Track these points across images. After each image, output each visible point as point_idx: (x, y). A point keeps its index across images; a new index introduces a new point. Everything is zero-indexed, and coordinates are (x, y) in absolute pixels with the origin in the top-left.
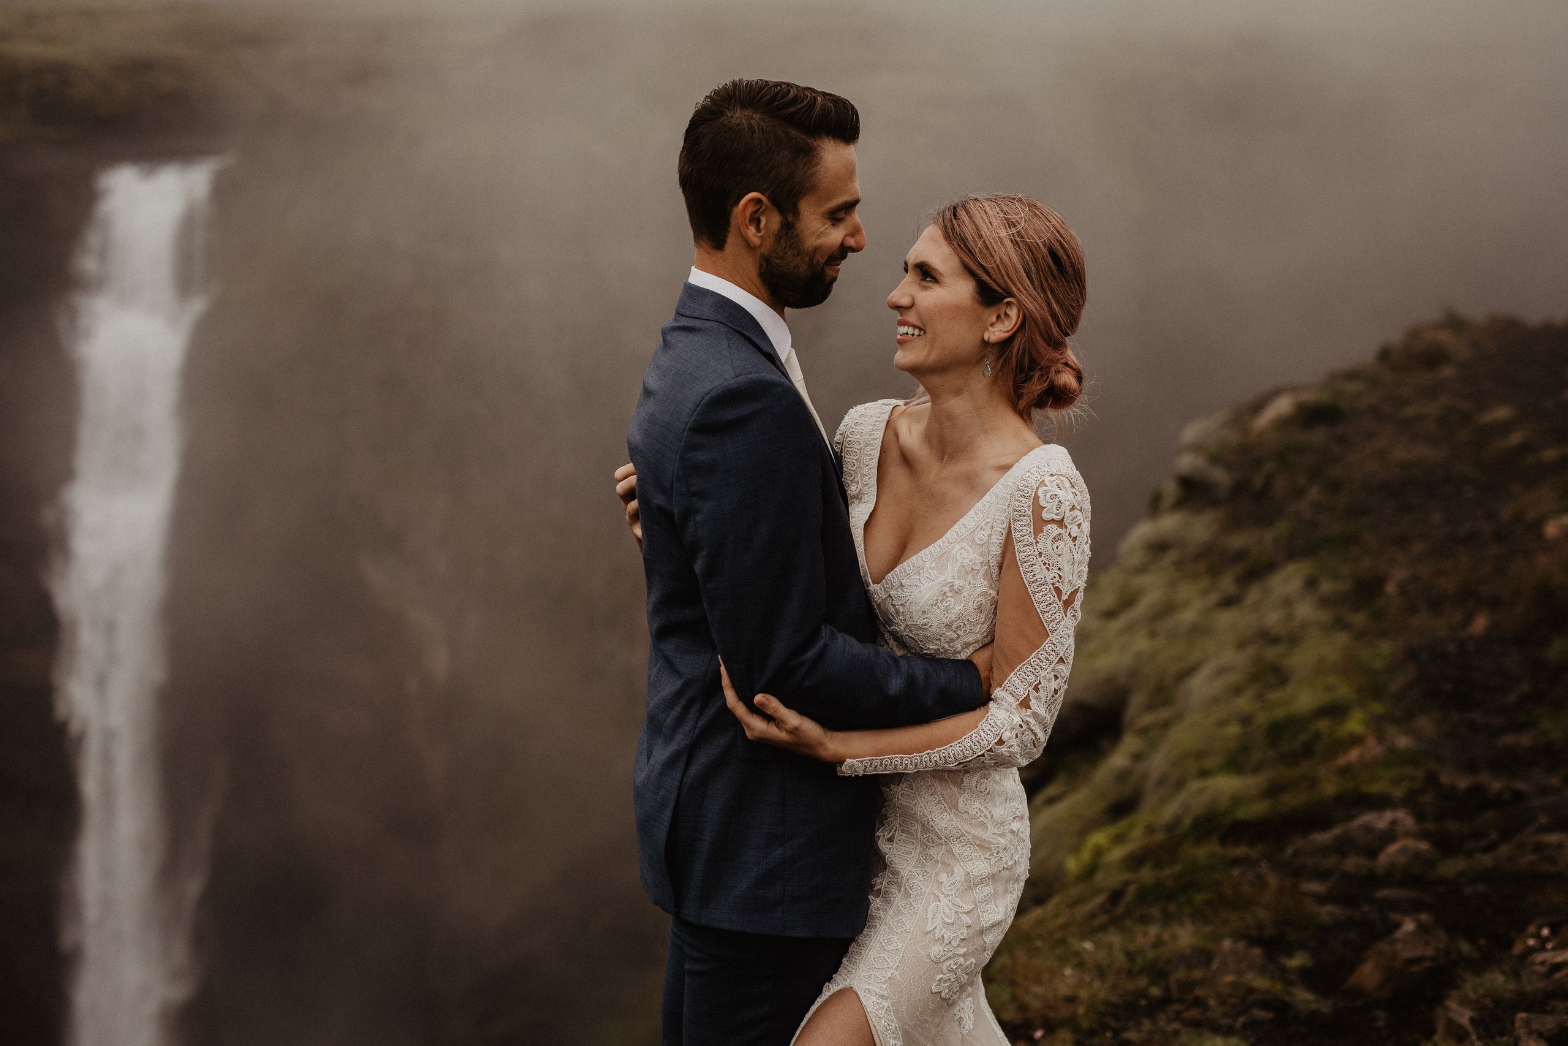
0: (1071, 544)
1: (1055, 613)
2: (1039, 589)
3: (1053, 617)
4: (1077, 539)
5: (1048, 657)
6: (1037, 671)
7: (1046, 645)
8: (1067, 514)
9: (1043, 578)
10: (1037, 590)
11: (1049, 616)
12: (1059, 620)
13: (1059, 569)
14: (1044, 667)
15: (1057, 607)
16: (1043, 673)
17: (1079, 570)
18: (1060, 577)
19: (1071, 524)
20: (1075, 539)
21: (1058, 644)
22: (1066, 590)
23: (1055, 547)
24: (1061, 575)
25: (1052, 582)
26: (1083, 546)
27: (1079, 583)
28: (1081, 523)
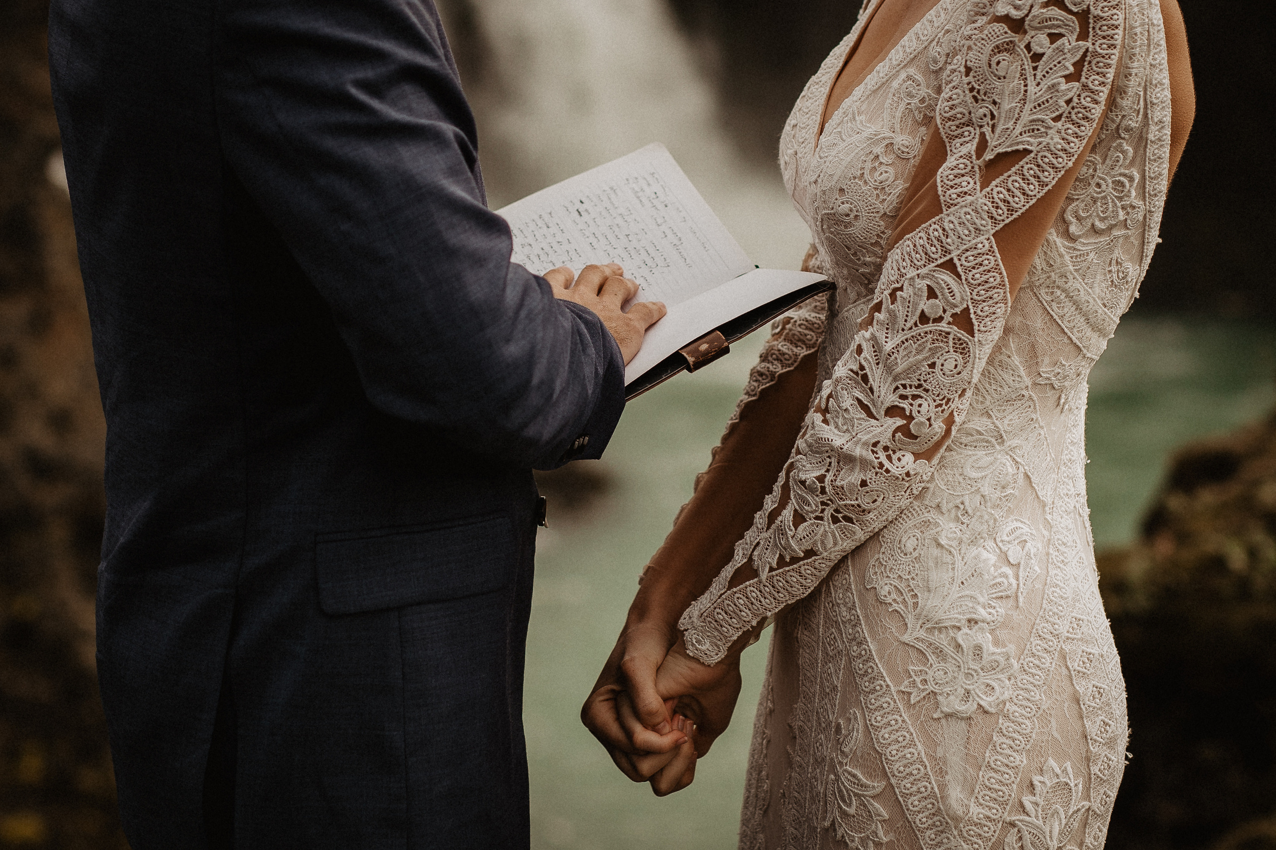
0: (1028, 65)
1: (963, 176)
2: (960, 131)
3: (957, 181)
4: (1044, 59)
5: (928, 246)
6: (904, 264)
7: (932, 227)
8: (1035, 11)
9: (967, 114)
10: (955, 133)
11: (951, 177)
12: (965, 189)
13: (995, 103)
14: (916, 262)
15: (969, 168)
16: (912, 273)
17: (1035, 117)
18: (993, 117)
19: (1036, 29)
20: (1037, 57)
21: (951, 233)
22: (997, 145)
23: (994, 60)
24: (995, 113)
25: (981, 122)
26: (1056, 78)
27: (1030, 142)
28: (1061, 35)
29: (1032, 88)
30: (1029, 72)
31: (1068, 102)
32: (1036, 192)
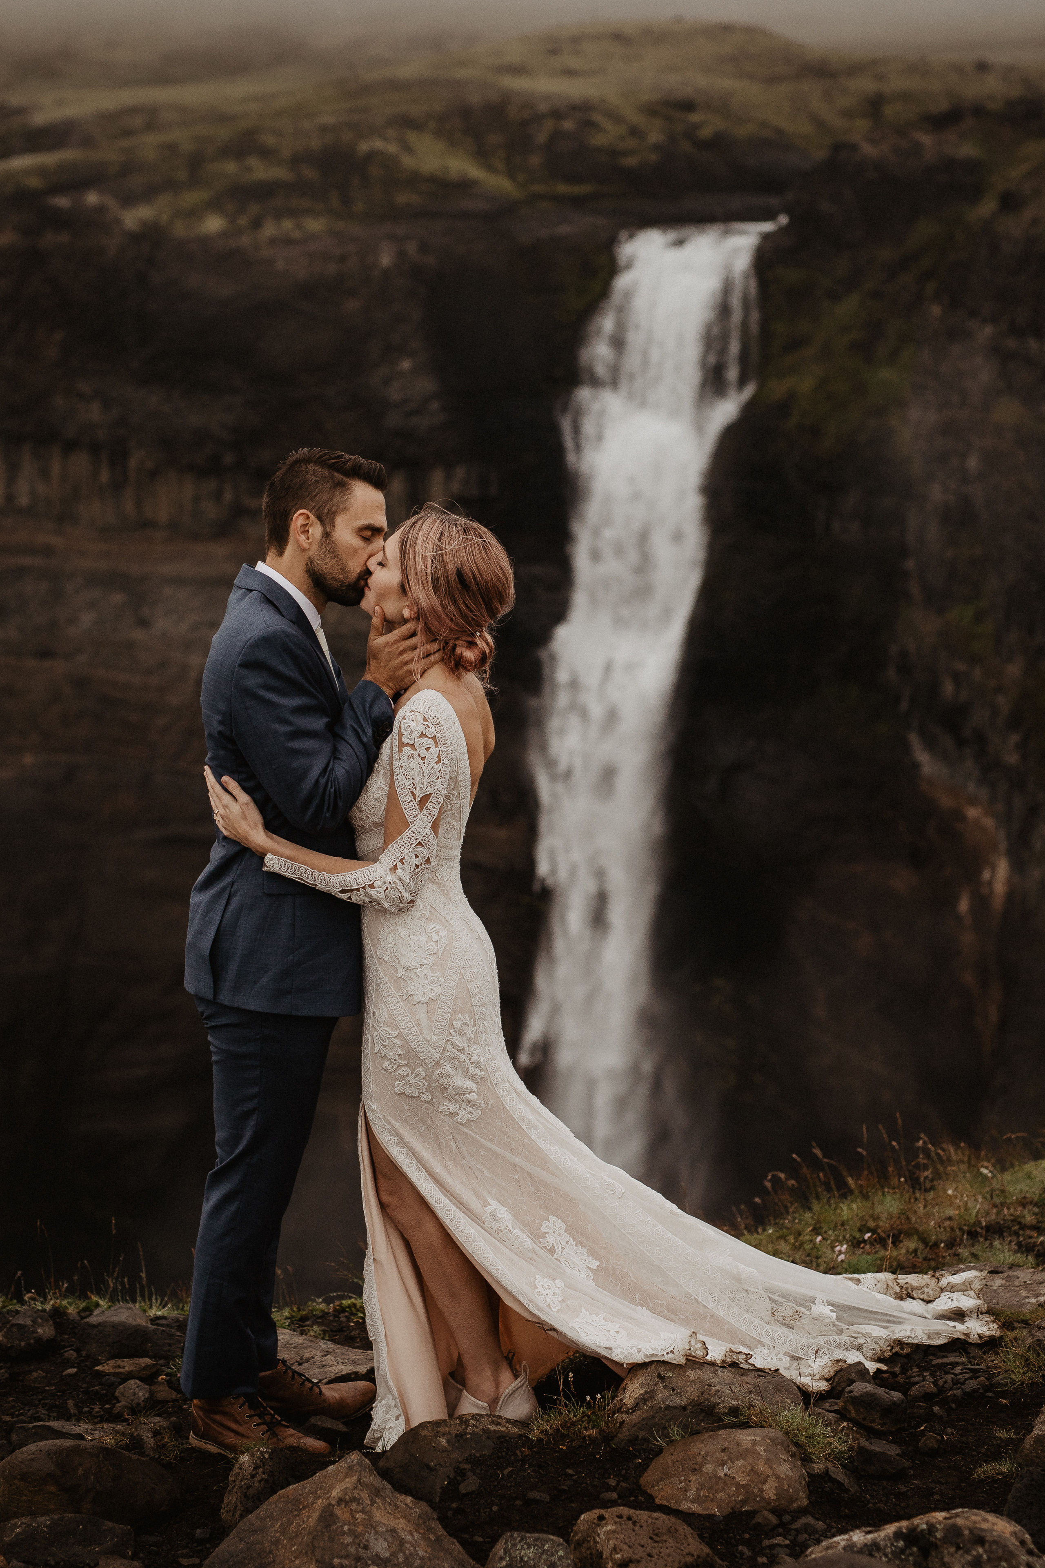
1: (412, 810)
2: (402, 791)
3: (411, 812)
5: (410, 841)
6: (402, 849)
8: (416, 740)
11: (409, 812)
13: (413, 779)
14: (407, 847)
15: (413, 806)
16: (406, 852)
19: (420, 747)
22: (418, 794)
23: (409, 763)
24: (415, 783)
25: (409, 787)
26: (433, 764)
27: (430, 790)
28: (430, 748)
29: (425, 771)
30: (422, 765)
31: (439, 771)
32: (438, 806)
